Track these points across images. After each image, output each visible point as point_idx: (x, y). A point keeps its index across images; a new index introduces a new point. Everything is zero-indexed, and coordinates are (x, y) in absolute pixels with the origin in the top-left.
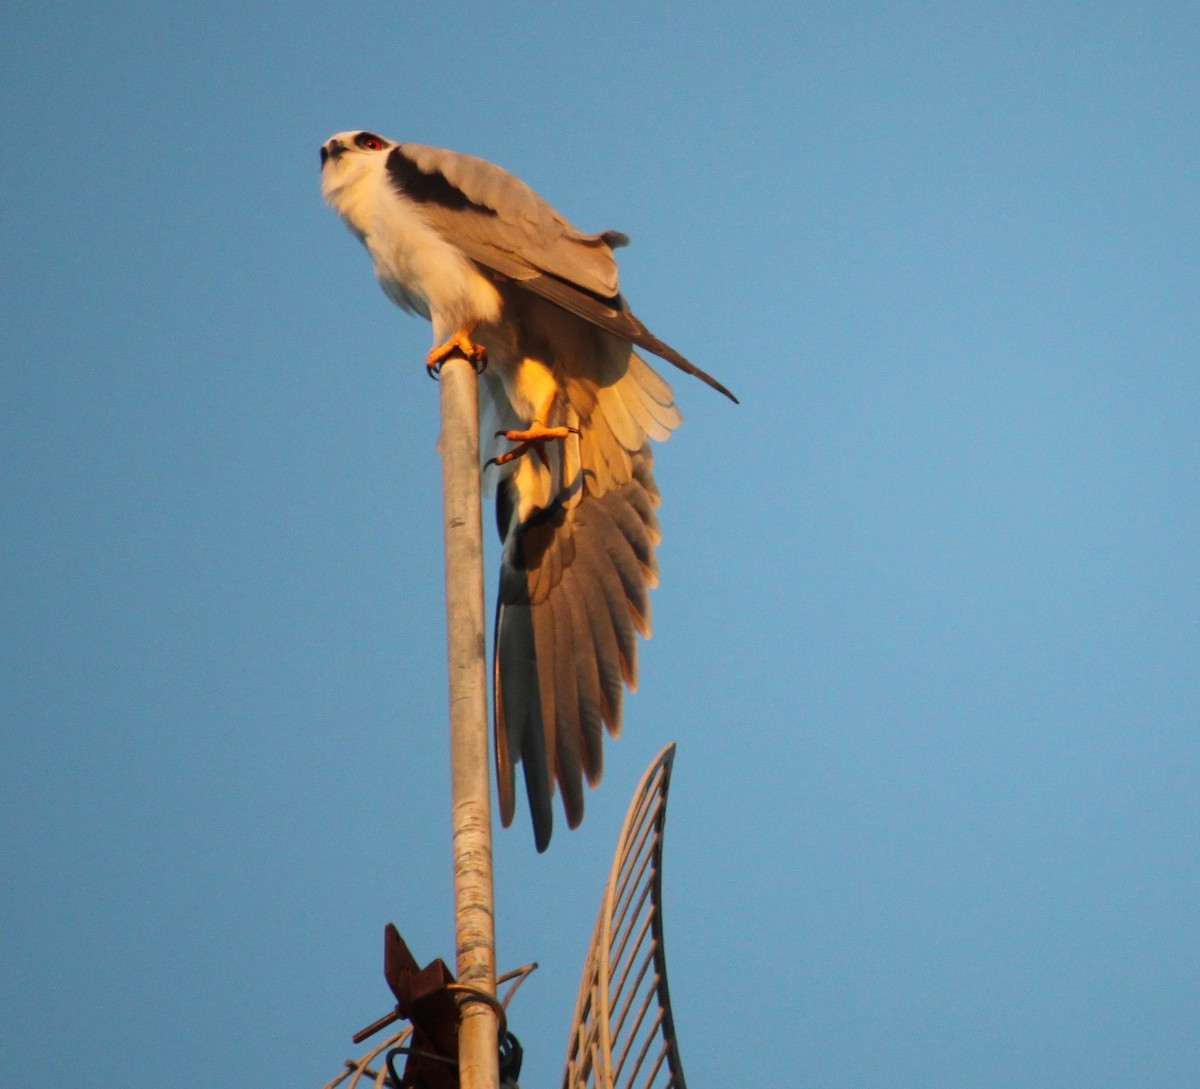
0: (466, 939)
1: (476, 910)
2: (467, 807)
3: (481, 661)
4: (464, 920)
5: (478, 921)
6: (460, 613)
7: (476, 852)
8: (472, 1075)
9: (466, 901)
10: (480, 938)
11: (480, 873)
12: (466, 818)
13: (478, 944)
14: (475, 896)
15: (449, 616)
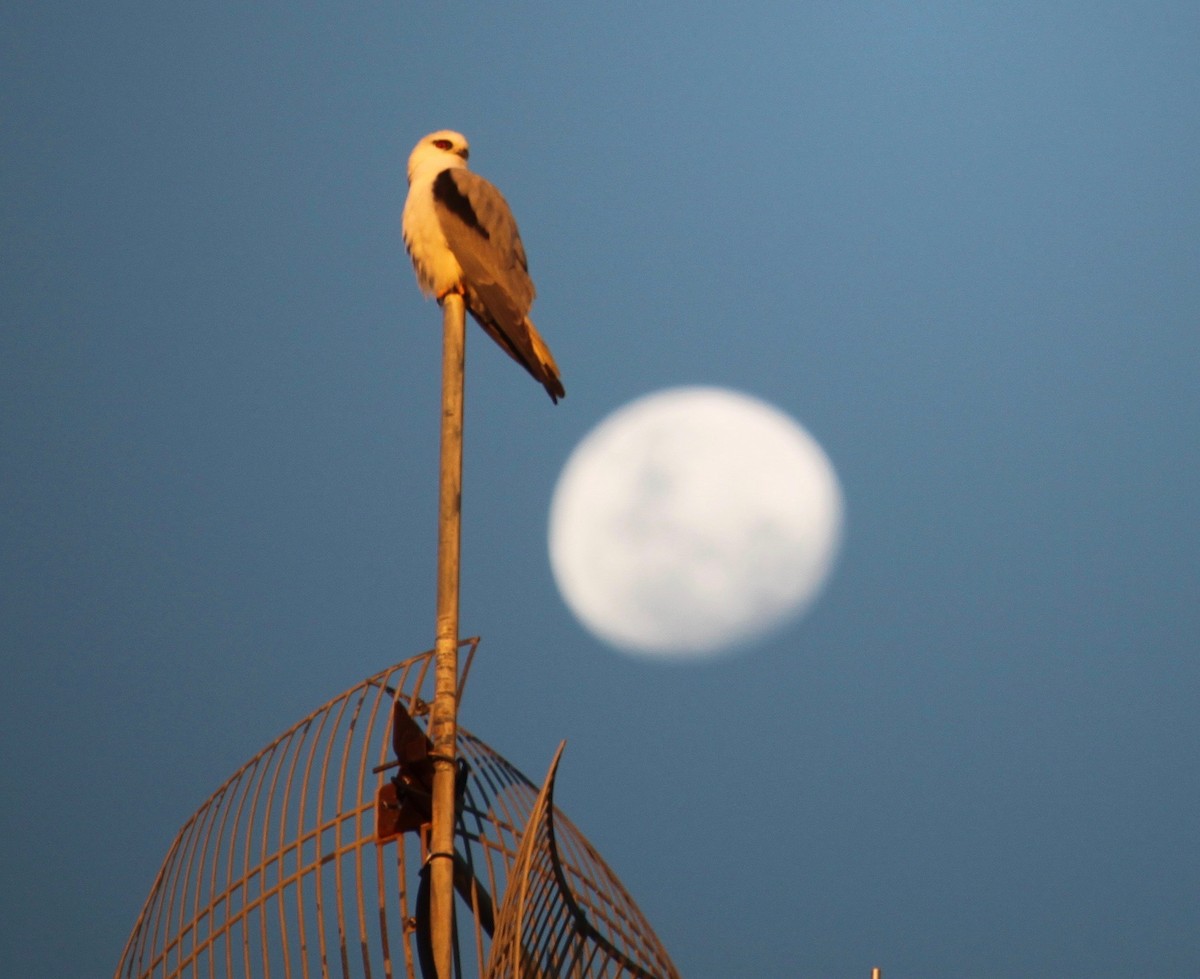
0: (440, 714)
1: (447, 696)
2: (445, 621)
3: (458, 514)
4: (439, 701)
5: (448, 703)
6: (448, 481)
7: (449, 654)
8: (439, 814)
9: (441, 689)
10: (448, 716)
11: (450, 668)
12: (444, 629)
13: (447, 720)
14: (447, 685)
15: (441, 481)
